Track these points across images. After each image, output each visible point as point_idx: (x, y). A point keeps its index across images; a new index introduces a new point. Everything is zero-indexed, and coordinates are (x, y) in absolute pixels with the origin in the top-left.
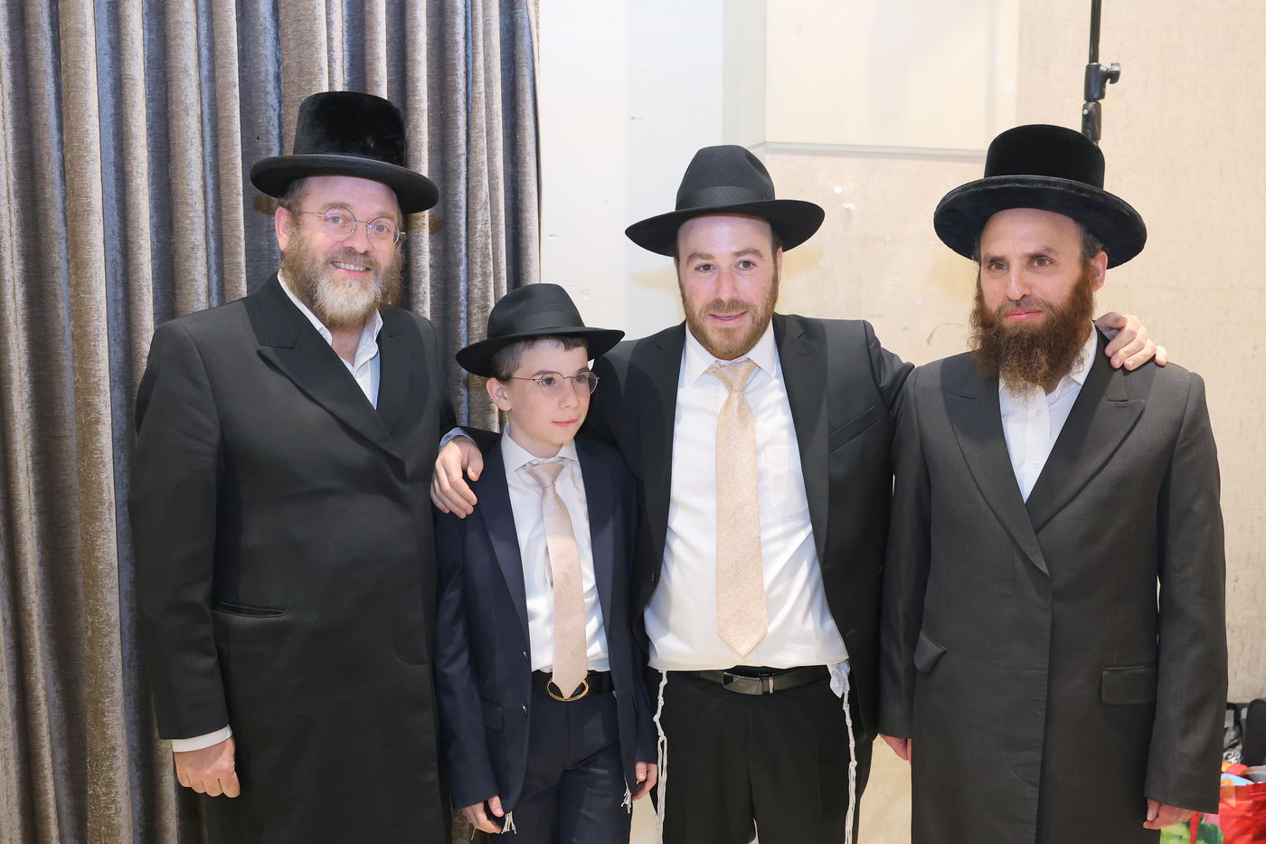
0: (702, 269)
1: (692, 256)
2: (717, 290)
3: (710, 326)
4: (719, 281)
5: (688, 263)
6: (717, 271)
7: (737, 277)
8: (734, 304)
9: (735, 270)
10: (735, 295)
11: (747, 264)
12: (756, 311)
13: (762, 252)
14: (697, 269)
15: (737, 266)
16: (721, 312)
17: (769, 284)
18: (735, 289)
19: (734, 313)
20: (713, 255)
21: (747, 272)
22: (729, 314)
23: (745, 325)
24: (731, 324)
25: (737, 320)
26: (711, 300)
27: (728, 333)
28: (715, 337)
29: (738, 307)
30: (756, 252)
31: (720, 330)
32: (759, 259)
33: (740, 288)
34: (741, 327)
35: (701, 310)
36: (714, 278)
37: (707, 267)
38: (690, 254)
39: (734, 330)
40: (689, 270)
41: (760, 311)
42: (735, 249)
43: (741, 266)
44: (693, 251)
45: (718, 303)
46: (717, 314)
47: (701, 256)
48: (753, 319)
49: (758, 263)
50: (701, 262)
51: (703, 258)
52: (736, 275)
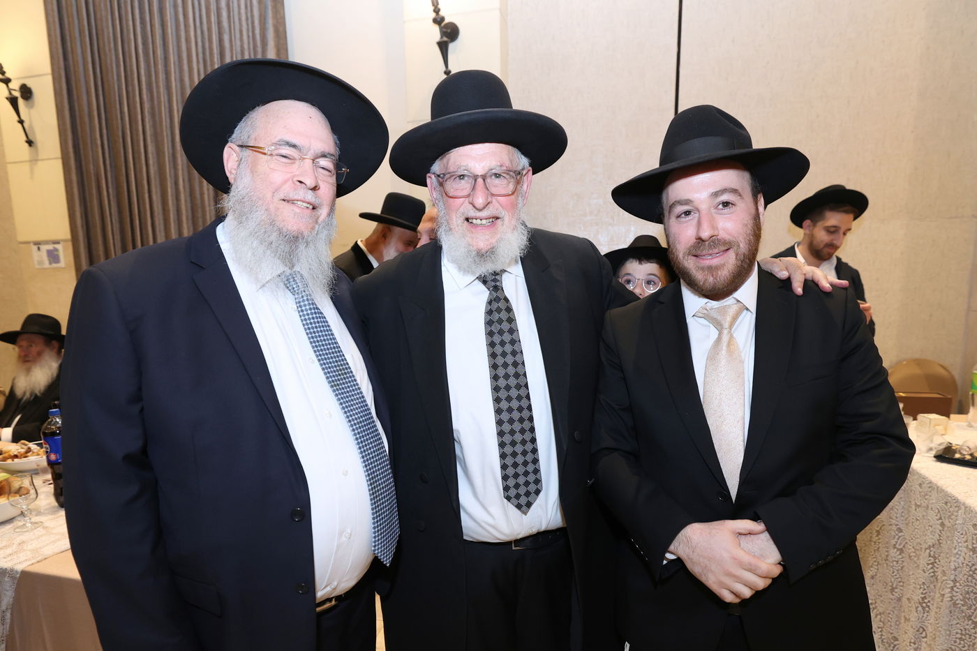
0: (683, 215)
1: (673, 206)
2: (698, 231)
3: (693, 266)
4: (699, 224)
5: (670, 213)
7: (718, 217)
8: (716, 241)
9: (714, 210)
10: (716, 234)
11: (726, 204)
12: (739, 246)
13: (740, 191)
14: (679, 217)
15: (716, 208)
16: (702, 251)
17: (750, 223)
18: (714, 227)
19: (716, 251)
20: (690, 198)
21: (727, 210)
22: (711, 252)
23: (728, 263)
24: (715, 261)
25: (720, 257)
28: (699, 276)
30: (734, 191)
31: (703, 269)
32: (739, 197)
33: (720, 226)
34: (724, 265)
35: (683, 254)
36: (695, 222)
37: (687, 213)
38: (671, 203)
39: (717, 268)
40: (672, 221)
42: (712, 191)
43: (721, 206)
44: (673, 201)
45: (700, 243)
46: (700, 253)
48: (737, 255)
49: (737, 202)
50: (680, 209)
51: (682, 205)
52: (716, 216)
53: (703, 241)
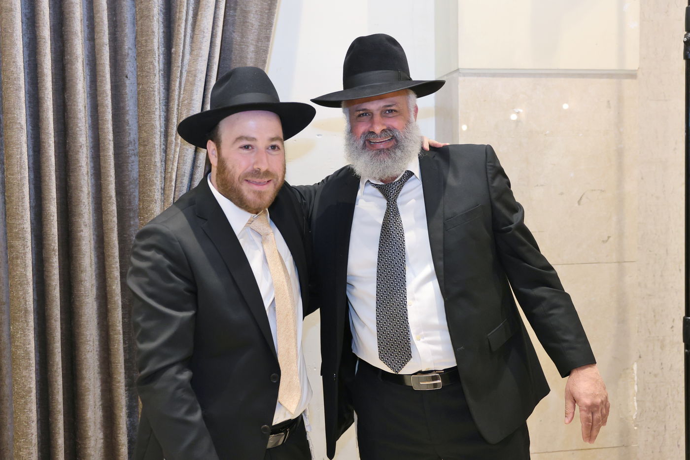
27: (260, 194)
47: (247, 138)
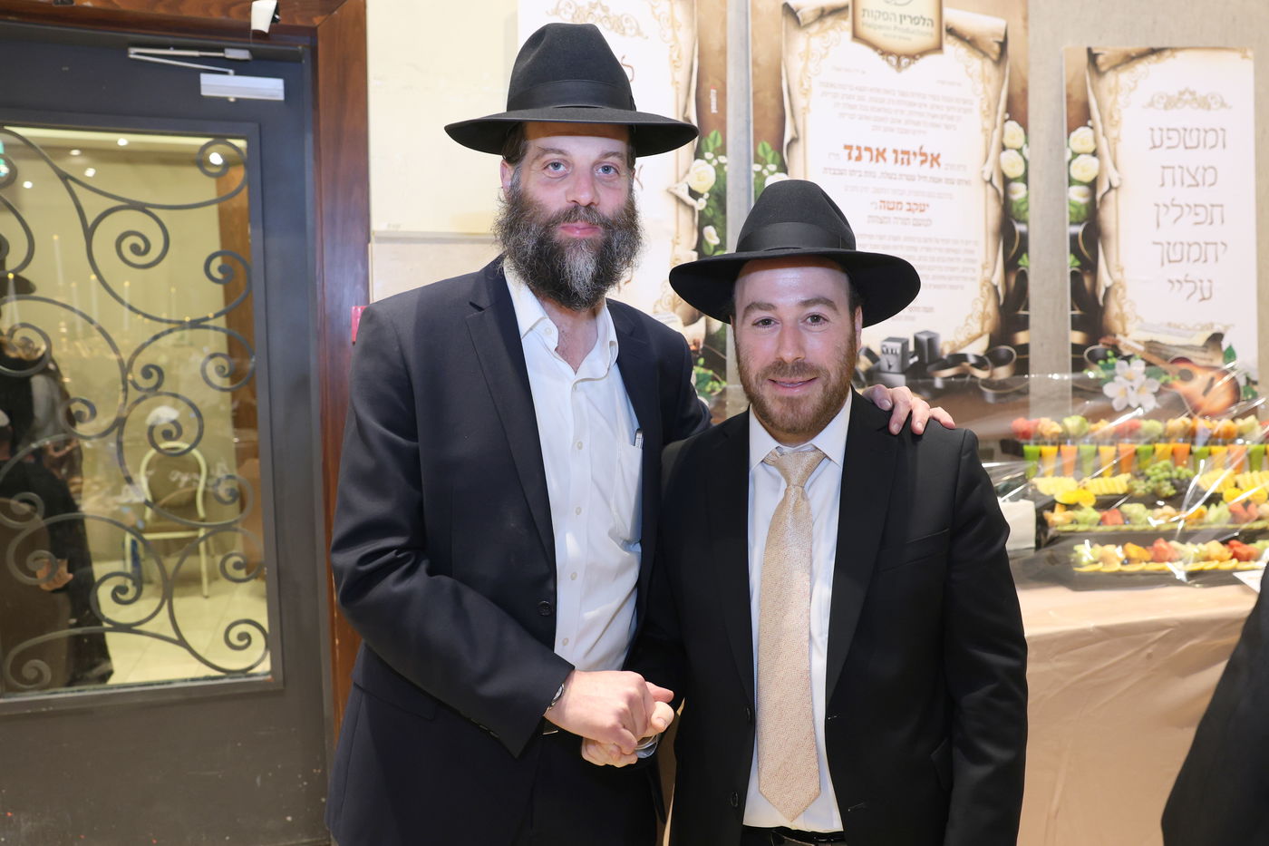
0: (761, 324)
1: (749, 308)
2: (779, 349)
3: (768, 393)
4: (781, 338)
5: (744, 317)
6: (779, 326)
7: (806, 334)
8: (800, 366)
9: (801, 324)
10: (802, 356)
12: (829, 376)
13: (836, 303)
14: (756, 324)
15: (804, 321)
16: (782, 376)
17: (844, 346)
18: (800, 348)
19: (800, 379)
20: (773, 302)
21: (816, 328)
22: (793, 379)
23: (813, 396)
24: (797, 393)
25: (805, 387)
26: (772, 359)
28: (775, 408)
29: (804, 370)
30: (828, 303)
31: (781, 400)
32: (833, 312)
33: (808, 347)
34: (807, 397)
35: (757, 375)
36: (777, 333)
37: (766, 322)
38: (747, 304)
39: (799, 401)
40: (746, 328)
41: (834, 377)
42: (802, 298)
43: (809, 320)
44: (750, 302)
45: (780, 365)
46: (779, 378)
48: (825, 387)
49: (830, 318)
50: (759, 314)
51: (762, 309)
52: (803, 331)
53: (785, 363)
